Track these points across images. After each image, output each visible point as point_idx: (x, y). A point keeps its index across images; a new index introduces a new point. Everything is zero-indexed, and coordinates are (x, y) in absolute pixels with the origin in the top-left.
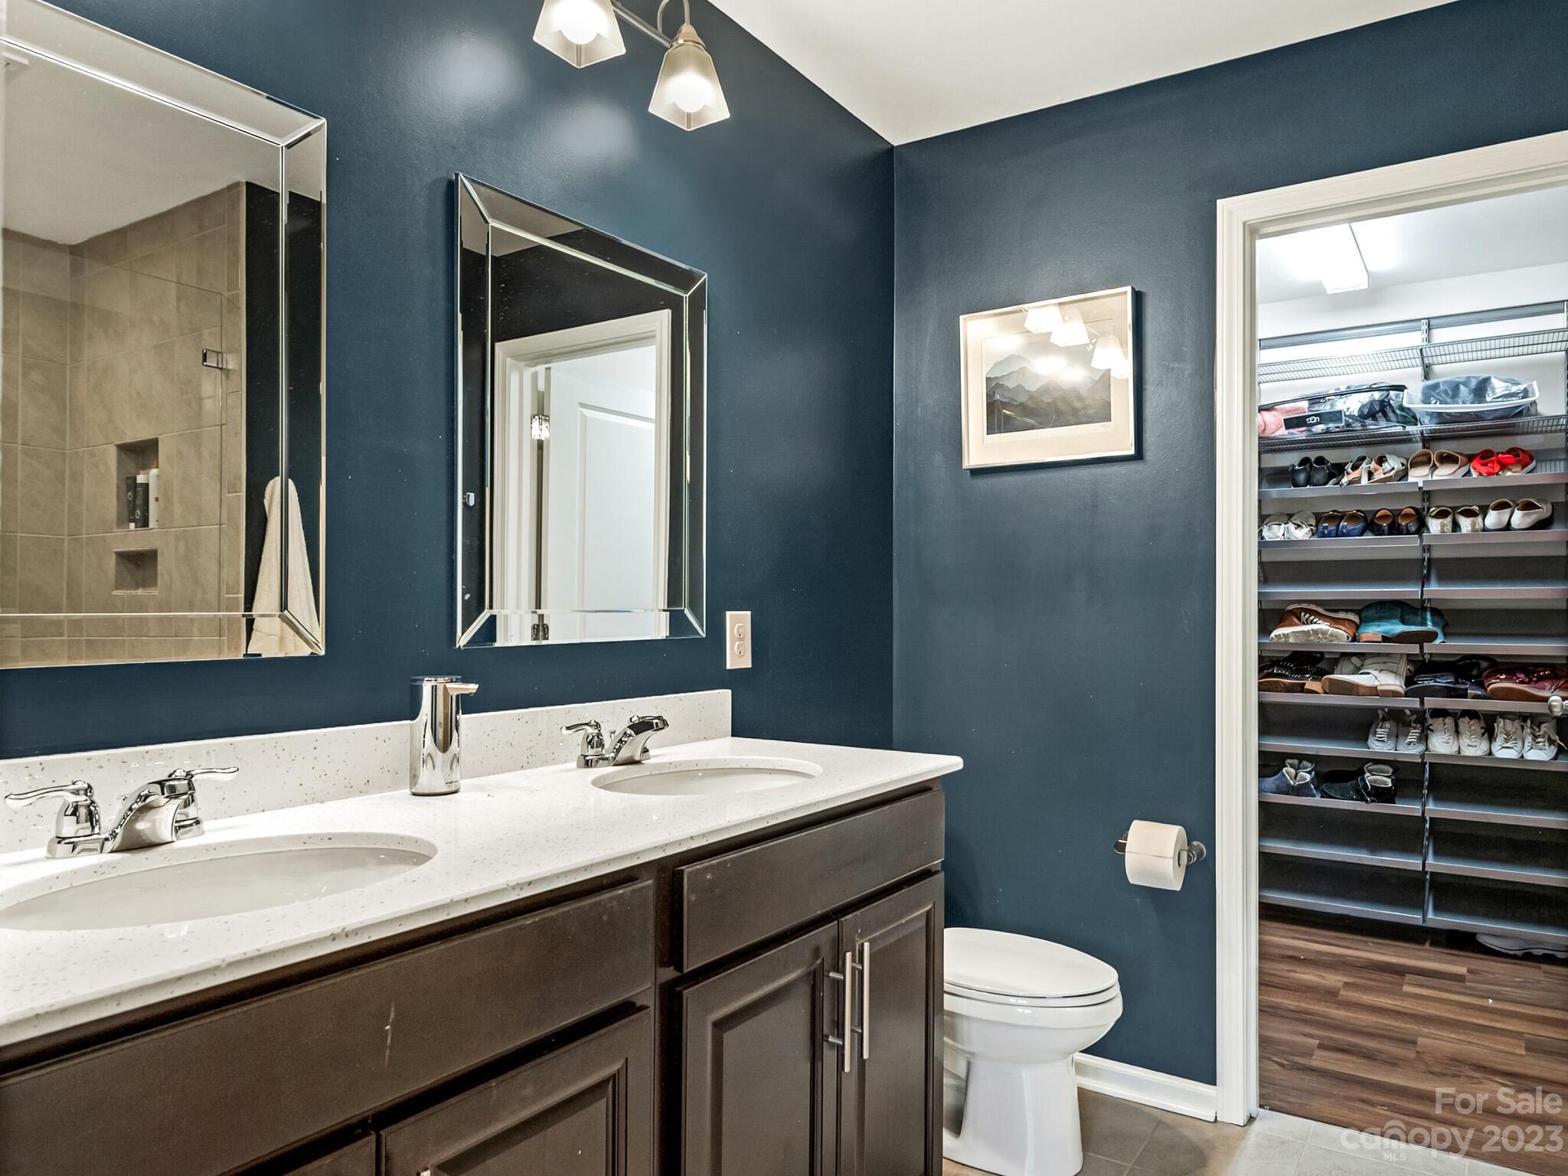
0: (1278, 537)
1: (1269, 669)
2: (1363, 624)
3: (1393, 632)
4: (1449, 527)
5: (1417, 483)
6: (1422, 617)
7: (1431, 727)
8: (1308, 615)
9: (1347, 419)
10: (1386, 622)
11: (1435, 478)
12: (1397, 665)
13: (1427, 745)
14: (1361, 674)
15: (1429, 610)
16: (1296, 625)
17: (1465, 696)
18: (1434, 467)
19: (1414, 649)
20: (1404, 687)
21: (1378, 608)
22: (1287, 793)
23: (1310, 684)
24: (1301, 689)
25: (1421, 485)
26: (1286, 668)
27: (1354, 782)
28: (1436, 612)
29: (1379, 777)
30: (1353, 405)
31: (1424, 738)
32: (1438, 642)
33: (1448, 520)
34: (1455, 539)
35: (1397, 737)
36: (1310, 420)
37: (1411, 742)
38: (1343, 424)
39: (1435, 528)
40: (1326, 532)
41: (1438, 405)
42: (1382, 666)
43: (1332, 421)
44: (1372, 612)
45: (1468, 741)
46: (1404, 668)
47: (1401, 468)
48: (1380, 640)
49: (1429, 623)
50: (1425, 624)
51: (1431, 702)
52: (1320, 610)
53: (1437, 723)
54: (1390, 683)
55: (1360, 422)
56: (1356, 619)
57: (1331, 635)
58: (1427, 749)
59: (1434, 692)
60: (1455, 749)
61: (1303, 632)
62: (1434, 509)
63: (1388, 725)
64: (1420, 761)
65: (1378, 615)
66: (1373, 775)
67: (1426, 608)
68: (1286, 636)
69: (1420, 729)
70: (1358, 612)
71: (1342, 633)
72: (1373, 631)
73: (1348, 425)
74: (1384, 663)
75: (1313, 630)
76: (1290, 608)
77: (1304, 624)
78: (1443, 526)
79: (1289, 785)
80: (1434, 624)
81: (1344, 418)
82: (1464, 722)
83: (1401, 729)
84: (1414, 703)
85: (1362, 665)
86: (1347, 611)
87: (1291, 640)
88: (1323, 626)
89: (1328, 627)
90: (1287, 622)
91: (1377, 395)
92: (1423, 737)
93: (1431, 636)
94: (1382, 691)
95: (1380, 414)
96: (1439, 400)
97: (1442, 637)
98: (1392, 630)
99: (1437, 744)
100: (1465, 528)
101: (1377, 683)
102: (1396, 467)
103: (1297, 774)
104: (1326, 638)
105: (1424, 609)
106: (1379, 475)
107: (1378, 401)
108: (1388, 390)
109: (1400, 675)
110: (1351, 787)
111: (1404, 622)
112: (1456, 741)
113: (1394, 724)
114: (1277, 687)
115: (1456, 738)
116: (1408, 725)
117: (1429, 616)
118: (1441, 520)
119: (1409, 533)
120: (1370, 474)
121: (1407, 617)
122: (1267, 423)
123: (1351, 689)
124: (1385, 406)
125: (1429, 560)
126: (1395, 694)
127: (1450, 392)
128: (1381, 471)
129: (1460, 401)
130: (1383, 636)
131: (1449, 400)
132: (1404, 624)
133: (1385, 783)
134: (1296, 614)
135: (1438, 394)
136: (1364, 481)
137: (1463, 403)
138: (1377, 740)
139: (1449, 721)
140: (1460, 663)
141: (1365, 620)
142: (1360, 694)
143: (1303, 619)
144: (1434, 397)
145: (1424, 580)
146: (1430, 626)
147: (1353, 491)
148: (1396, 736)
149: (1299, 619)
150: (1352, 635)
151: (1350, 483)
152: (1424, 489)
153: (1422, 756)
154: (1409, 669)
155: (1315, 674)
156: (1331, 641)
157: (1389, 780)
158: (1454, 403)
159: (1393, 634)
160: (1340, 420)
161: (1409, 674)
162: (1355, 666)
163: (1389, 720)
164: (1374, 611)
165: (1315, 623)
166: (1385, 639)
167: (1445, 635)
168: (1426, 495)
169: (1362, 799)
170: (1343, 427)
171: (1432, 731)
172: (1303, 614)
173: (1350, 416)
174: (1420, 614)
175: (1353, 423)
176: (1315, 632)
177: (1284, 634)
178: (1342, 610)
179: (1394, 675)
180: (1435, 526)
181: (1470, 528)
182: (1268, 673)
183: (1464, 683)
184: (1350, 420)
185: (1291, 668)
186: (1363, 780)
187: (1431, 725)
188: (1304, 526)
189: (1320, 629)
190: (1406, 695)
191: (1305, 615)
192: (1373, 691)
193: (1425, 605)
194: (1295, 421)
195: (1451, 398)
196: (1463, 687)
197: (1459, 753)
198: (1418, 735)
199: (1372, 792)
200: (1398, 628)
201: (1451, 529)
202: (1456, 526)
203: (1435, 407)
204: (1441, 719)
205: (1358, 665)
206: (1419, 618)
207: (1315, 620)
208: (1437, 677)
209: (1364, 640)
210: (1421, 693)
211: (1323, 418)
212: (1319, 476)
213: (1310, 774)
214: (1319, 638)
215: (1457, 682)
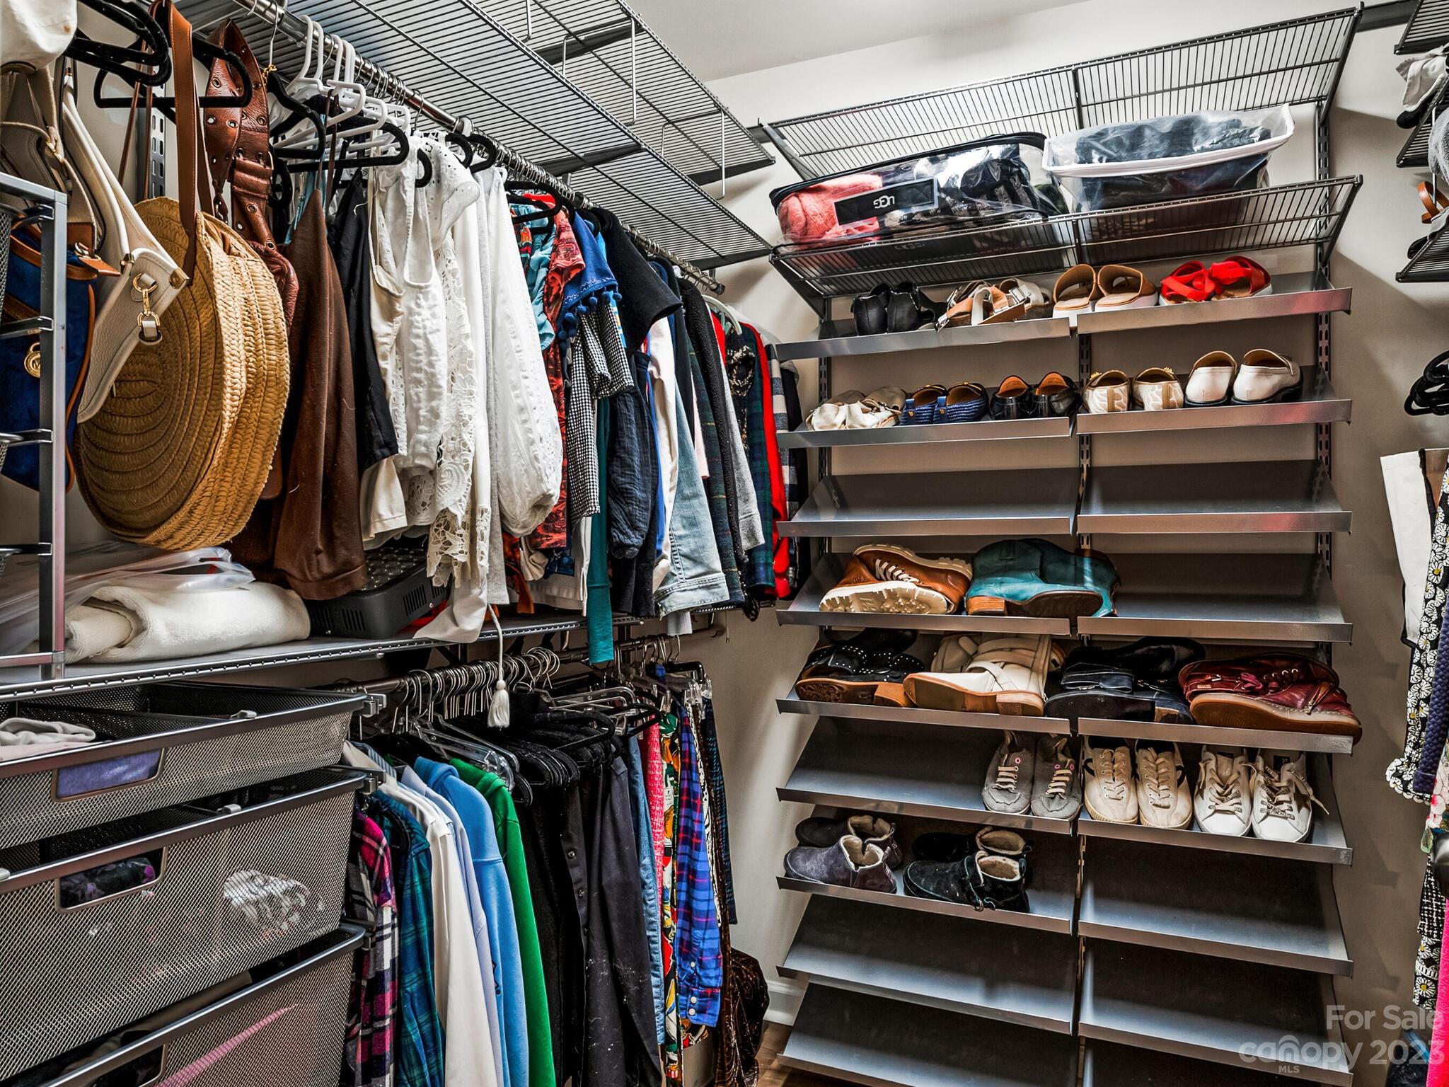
0: (835, 425)
1: (820, 659)
2: (977, 581)
3: (1023, 596)
4: (1124, 400)
5: (1067, 319)
6: (1076, 568)
7: (1089, 765)
8: (886, 564)
9: (943, 195)
10: (1015, 577)
11: (1098, 309)
12: (1033, 654)
13: (1083, 800)
14: (971, 671)
15: (1087, 554)
16: (866, 581)
17: (1148, 715)
18: (1100, 296)
19: (1060, 627)
20: (1043, 695)
21: (1004, 552)
22: (845, 883)
23: (888, 689)
24: (869, 696)
25: (1073, 323)
26: (849, 656)
27: (957, 865)
28: (1099, 559)
29: (999, 859)
30: (954, 170)
31: (1077, 788)
32: (1102, 613)
33: (1121, 390)
34: (1134, 424)
35: (1033, 781)
36: (880, 203)
37: (1056, 794)
38: (936, 206)
39: (1097, 402)
40: (911, 414)
41: (1104, 164)
42: (1006, 656)
43: (916, 201)
44: (993, 560)
45: (1154, 795)
46: (1045, 657)
47: (1041, 301)
48: (1001, 608)
49: (1088, 578)
50: (1079, 580)
51: (1089, 726)
52: (908, 555)
53: (1100, 758)
54: (1020, 688)
55: (966, 201)
56: (966, 571)
57: (919, 601)
58: (1083, 808)
59: (1094, 708)
60: (1132, 812)
61: (872, 594)
62: (1097, 374)
63: (1018, 760)
64: (1070, 832)
65: (1003, 563)
66: (991, 853)
67: (1084, 550)
68: (845, 601)
69: (1072, 767)
70: (969, 559)
71: (937, 597)
72: (991, 594)
73: (945, 209)
74: (1011, 649)
75: (888, 591)
76: (859, 551)
77: (881, 580)
78: (1112, 398)
79: (847, 870)
80: (1097, 580)
81: (936, 194)
82: (1146, 759)
83: (1040, 766)
84: (1060, 726)
85: (976, 653)
86: (952, 557)
87: (854, 609)
88: (907, 584)
89: (913, 586)
90: (852, 577)
91: (996, 152)
92: (1076, 784)
93: (1090, 604)
94: (1004, 704)
95: (1002, 188)
96: (1105, 153)
97: (1111, 604)
98: (1022, 592)
99: (1099, 801)
100: (1152, 402)
101: (996, 689)
102: (1033, 298)
103: (864, 846)
104: (911, 606)
105: (1080, 553)
106: (1000, 307)
107: (997, 160)
108: (1016, 142)
109: (1037, 672)
110: (952, 876)
111: (1044, 577)
112: (1133, 798)
113: (1029, 756)
114: (829, 694)
115: (1132, 789)
116: (1050, 758)
117: (1087, 567)
118: (1108, 387)
119: (1052, 413)
120: (988, 309)
121: (1051, 568)
122: (810, 213)
123: (952, 699)
124: (1012, 174)
125: (1090, 469)
126: (1027, 710)
127: (1127, 142)
128: (1005, 299)
129: (1144, 152)
130: (1006, 603)
131: (1124, 154)
132: (1046, 581)
133: (1009, 872)
134: (867, 561)
135: (1105, 144)
136: (977, 319)
137: (1151, 156)
138: (999, 789)
139: (1121, 755)
140: (1139, 651)
141: (982, 574)
142: (968, 708)
143: (880, 571)
144: (1098, 150)
145: (1081, 503)
146: (1089, 586)
147: (959, 338)
148: (1031, 781)
149: (873, 571)
150: (955, 599)
151: (952, 323)
152: (1080, 331)
153: (1074, 823)
154: (1054, 661)
155: (895, 668)
156: (920, 611)
157: (1015, 865)
158: (1134, 158)
159: (1024, 600)
160: (929, 198)
161: (1054, 668)
162: (965, 652)
163: (1020, 750)
164: (996, 558)
165: (897, 579)
166: (1013, 608)
167: (1116, 598)
168: (1085, 344)
169: (969, 900)
170: (936, 213)
171: (1092, 772)
172: (878, 562)
173: (948, 191)
174: (1072, 561)
175: (954, 205)
176: (893, 595)
177: (841, 598)
178: (945, 556)
179: (1026, 672)
180: (1097, 399)
181: (1160, 403)
182: (818, 667)
183: (1146, 690)
184: (948, 199)
185: (859, 658)
186: (972, 864)
187: (1090, 760)
188: (882, 408)
189: (901, 589)
190: (1048, 710)
191: (881, 565)
192: (989, 703)
193: (1083, 547)
194: (855, 206)
195: (1128, 151)
196: (1147, 698)
197: (1139, 822)
198: (1067, 779)
199: (987, 889)
200: (1033, 588)
201: (1126, 405)
202: (1135, 402)
203: (1099, 167)
204: (1106, 751)
205: (971, 652)
206: (1071, 570)
207: (896, 574)
208: (1099, 678)
209: (976, 609)
210: (1070, 710)
211: (901, 196)
212: (900, 313)
213: (884, 849)
214: (899, 606)
215: (1135, 689)
